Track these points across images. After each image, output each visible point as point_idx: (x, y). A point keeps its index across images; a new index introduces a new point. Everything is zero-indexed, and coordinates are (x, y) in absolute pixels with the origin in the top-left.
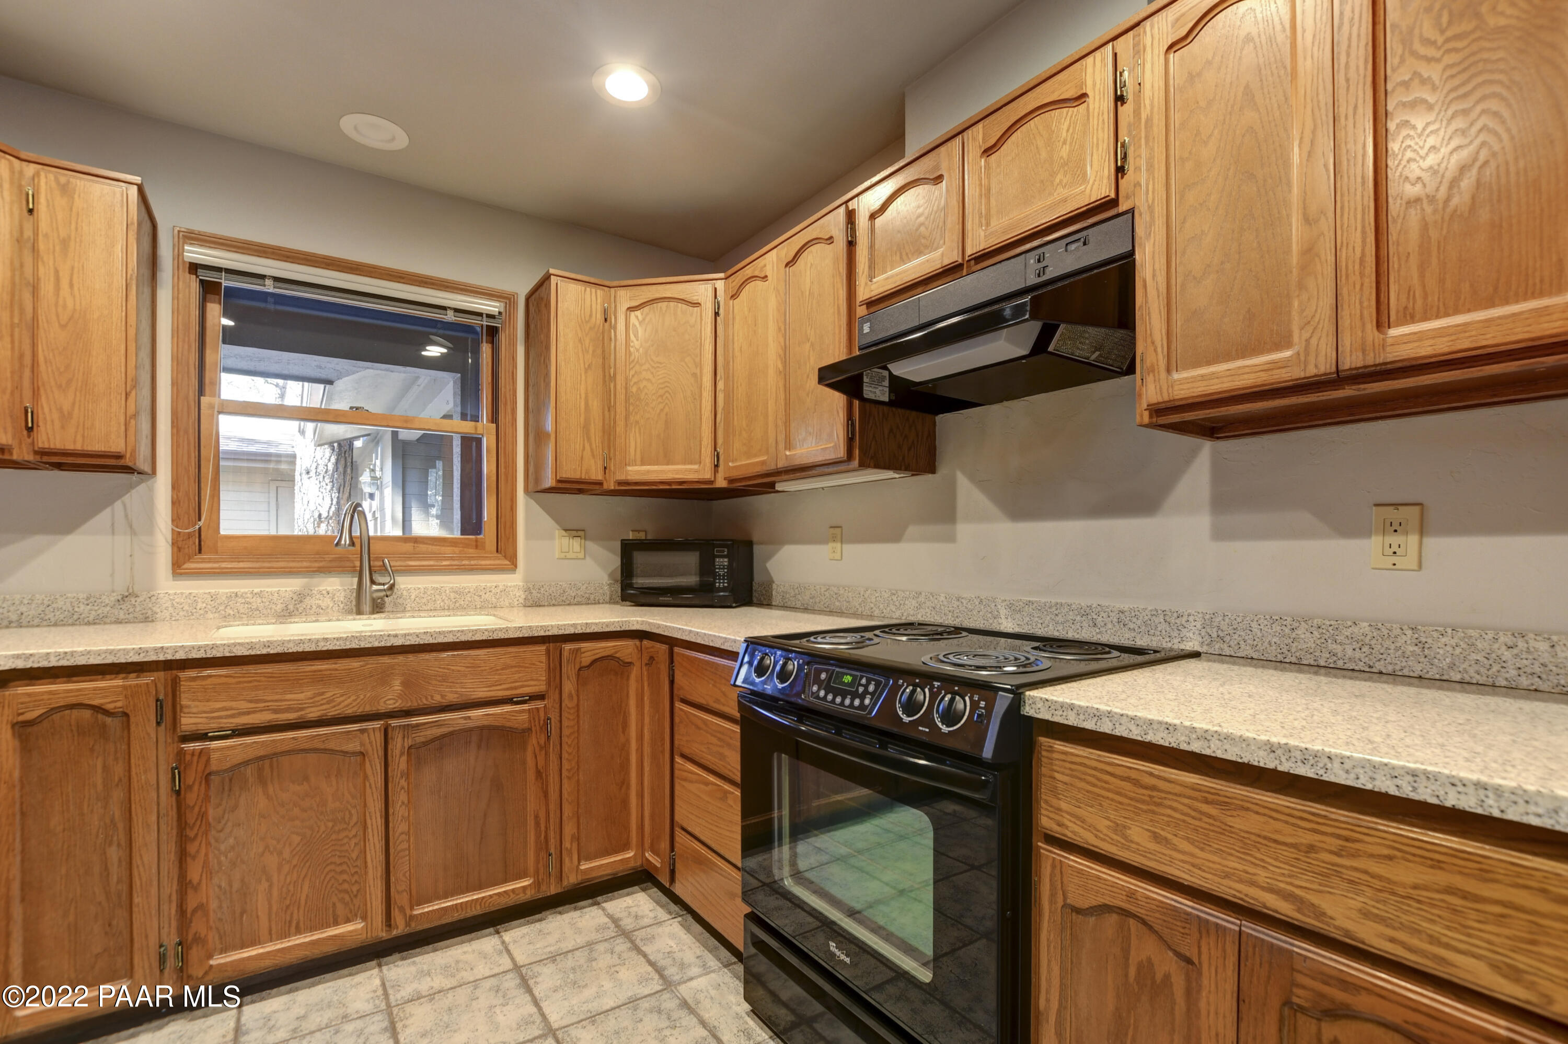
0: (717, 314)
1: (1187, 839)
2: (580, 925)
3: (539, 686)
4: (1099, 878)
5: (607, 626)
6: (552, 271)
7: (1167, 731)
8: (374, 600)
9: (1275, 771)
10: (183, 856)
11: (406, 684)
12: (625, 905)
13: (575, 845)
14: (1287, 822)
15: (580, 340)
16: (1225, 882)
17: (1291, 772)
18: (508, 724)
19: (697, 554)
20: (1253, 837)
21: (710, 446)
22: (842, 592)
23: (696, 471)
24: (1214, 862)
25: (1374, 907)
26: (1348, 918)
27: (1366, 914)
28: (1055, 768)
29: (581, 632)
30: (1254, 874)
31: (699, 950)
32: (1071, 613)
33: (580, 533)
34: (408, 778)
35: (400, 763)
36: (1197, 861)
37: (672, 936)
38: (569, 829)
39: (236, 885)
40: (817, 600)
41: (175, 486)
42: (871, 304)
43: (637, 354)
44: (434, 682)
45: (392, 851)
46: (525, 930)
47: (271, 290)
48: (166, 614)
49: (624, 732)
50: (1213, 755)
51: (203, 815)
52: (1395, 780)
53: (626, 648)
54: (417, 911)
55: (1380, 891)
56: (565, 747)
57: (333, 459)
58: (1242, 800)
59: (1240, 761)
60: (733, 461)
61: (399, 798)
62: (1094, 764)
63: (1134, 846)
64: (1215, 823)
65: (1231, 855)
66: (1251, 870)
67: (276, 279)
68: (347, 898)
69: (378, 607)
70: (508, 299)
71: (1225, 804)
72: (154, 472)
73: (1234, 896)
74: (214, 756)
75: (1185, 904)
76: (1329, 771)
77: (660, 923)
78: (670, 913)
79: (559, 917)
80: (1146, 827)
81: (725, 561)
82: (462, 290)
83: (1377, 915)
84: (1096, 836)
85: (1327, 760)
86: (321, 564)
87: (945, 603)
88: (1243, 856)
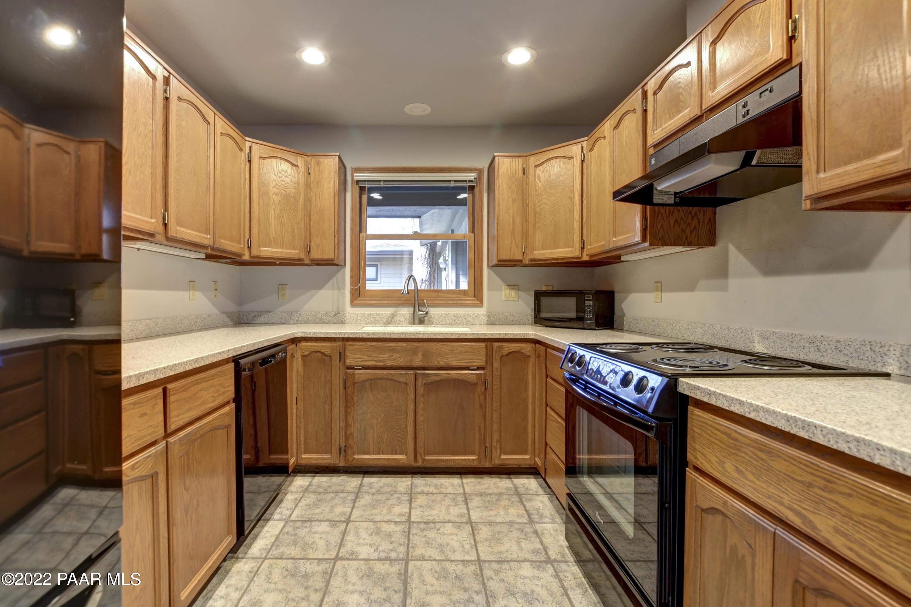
0: (583, 161)
1: (752, 472)
2: (498, 485)
3: (482, 363)
4: (711, 491)
5: (516, 335)
6: (496, 154)
7: (739, 405)
8: (420, 319)
9: (789, 433)
10: (347, 413)
11: (423, 355)
12: (524, 482)
13: (498, 445)
14: (798, 467)
15: (510, 188)
16: (769, 501)
17: (797, 434)
18: (467, 379)
19: (575, 298)
20: (782, 474)
21: (578, 237)
22: (660, 322)
23: (571, 252)
24: (763, 488)
25: (841, 526)
26: (829, 532)
27: (837, 530)
28: (694, 424)
29: (502, 337)
30: (782, 498)
31: (553, 512)
32: (802, 341)
33: (516, 287)
34: (424, 398)
35: (421, 390)
36: (756, 487)
37: (542, 502)
38: (496, 436)
39: (363, 429)
40: (647, 328)
41: (352, 270)
42: (655, 146)
43: (540, 190)
44: (435, 356)
45: (417, 428)
46: (473, 480)
47: (382, 186)
48: (348, 321)
49: (525, 392)
50: (760, 421)
51: (352, 399)
52: (848, 444)
53: (527, 348)
54: (427, 457)
55: (845, 516)
56: (494, 395)
57: (428, 252)
58: (778, 451)
59: (773, 425)
60: (590, 245)
61: (420, 406)
62: (710, 423)
63: (727, 474)
64: (765, 464)
65: (771, 484)
66: (781, 495)
67: (384, 181)
68: (400, 445)
69: (421, 322)
70: (480, 172)
71: (769, 452)
72: (345, 265)
73: (773, 510)
74: (356, 376)
75: (750, 512)
76: (815, 436)
77: (538, 495)
78: (545, 492)
79: (490, 479)
80: (733, 463)
81: (591, 303)
82: (458, 170)
83: (843, 532)
84: (711, 466)
85: (814, 428)
86: (400, 302)
87: (720, 332)
88: (777, 486)
